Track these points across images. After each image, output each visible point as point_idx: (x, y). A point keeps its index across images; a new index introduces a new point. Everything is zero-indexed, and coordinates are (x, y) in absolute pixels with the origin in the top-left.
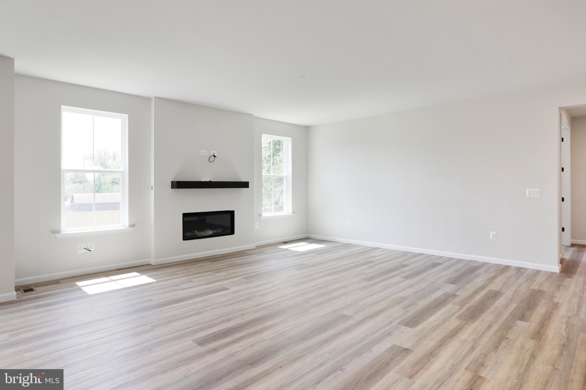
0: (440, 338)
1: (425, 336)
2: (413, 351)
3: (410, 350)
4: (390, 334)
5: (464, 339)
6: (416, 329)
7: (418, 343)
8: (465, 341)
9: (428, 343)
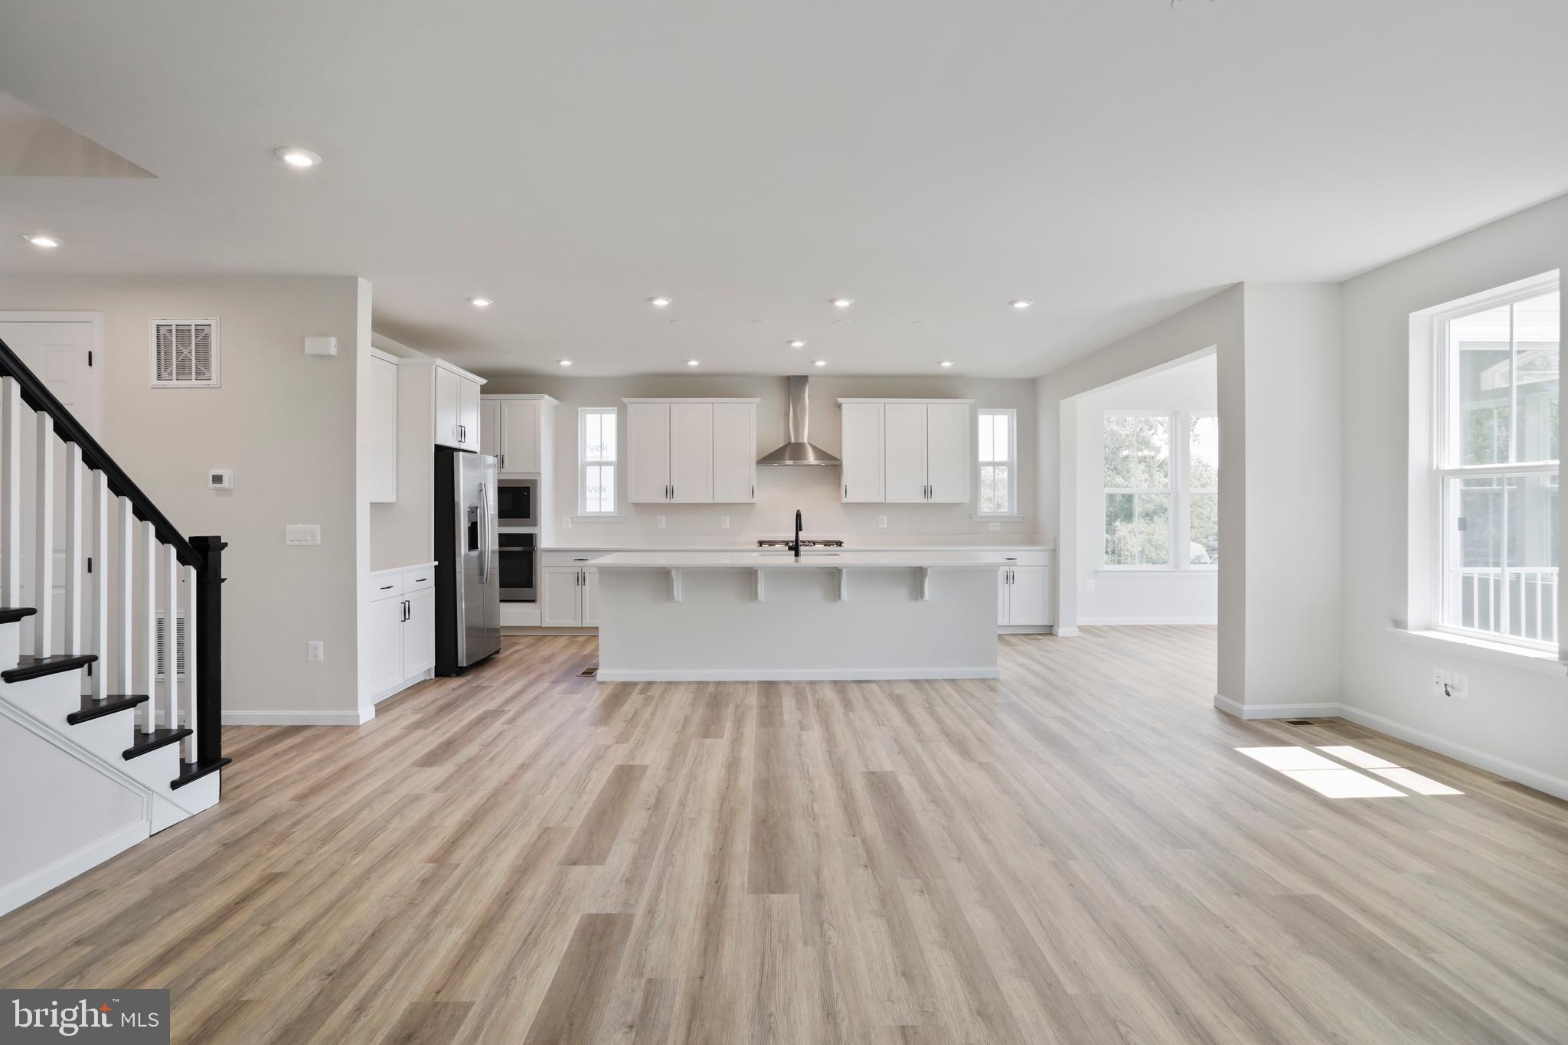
0: (515, 911)
1: (548, 904)
2: (560, 864)
3: (566, 864)
4: (629, 882)
5: (454, 930)
6: (579, 916)
7: (559, 883)
8: (450, 926)
9: (537, 890)
